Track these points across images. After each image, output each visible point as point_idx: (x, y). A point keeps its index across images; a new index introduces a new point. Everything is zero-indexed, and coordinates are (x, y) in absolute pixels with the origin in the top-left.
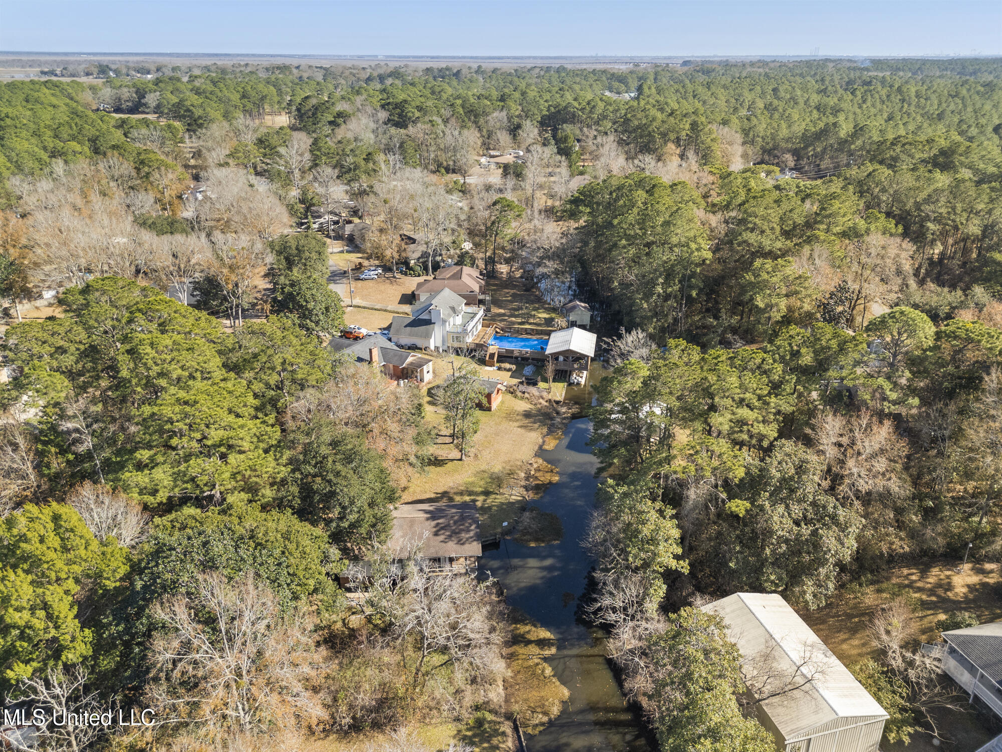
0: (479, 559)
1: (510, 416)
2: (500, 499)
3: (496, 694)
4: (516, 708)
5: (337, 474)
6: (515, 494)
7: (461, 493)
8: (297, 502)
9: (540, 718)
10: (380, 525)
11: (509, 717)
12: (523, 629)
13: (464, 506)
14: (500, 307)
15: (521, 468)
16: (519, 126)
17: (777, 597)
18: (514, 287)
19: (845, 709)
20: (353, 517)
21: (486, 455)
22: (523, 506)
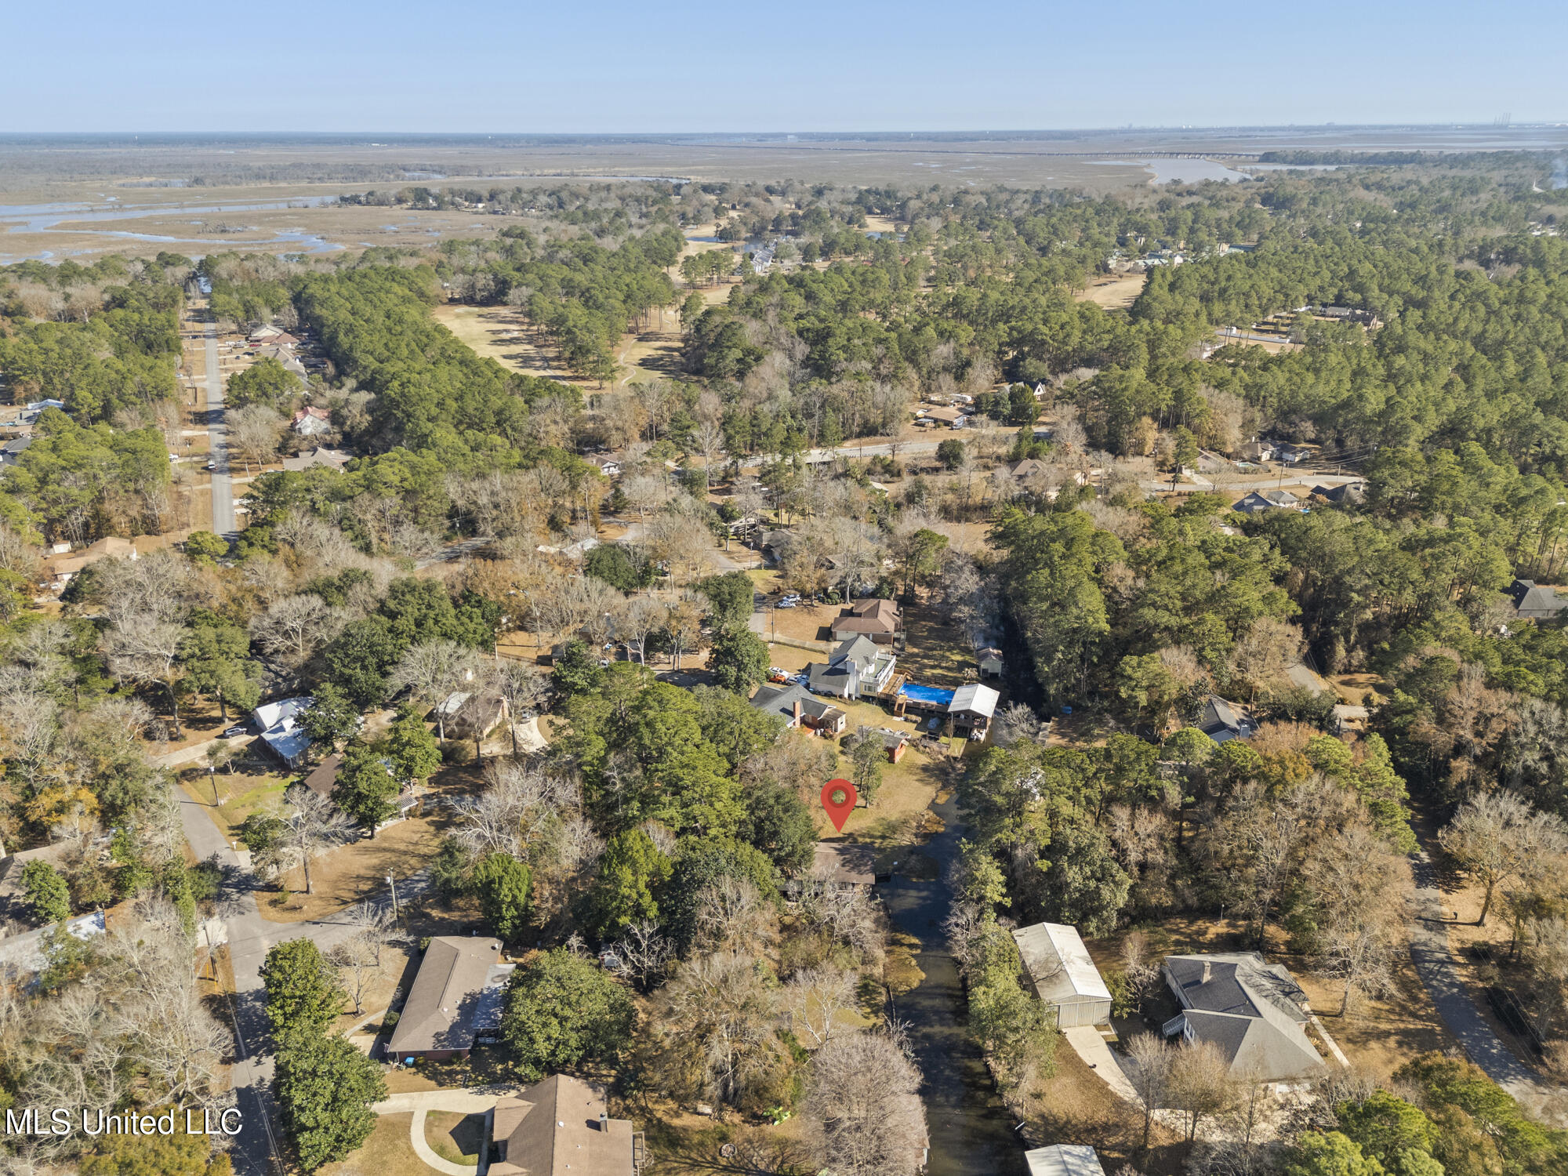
0: (873, 886)
1: (910, 769)
2: (894, 843)
3: (878, 971)
4: (889, 979)
5: (780, 819)
6: (906, 839)
7: (863, 836)
8: (753, 837)
9: (904, 988)
10: (807, 855)
11: (885, 985)
12: (900, 936)
13: (865, 846)
14: (915, 646)
15: (913, 819)
16: (968, 364)
17: (1072, 929)
18: (932, 618)
19: (1083, 989)
20: (788, 849)
21: (886, 805)
22: (912, 850)
